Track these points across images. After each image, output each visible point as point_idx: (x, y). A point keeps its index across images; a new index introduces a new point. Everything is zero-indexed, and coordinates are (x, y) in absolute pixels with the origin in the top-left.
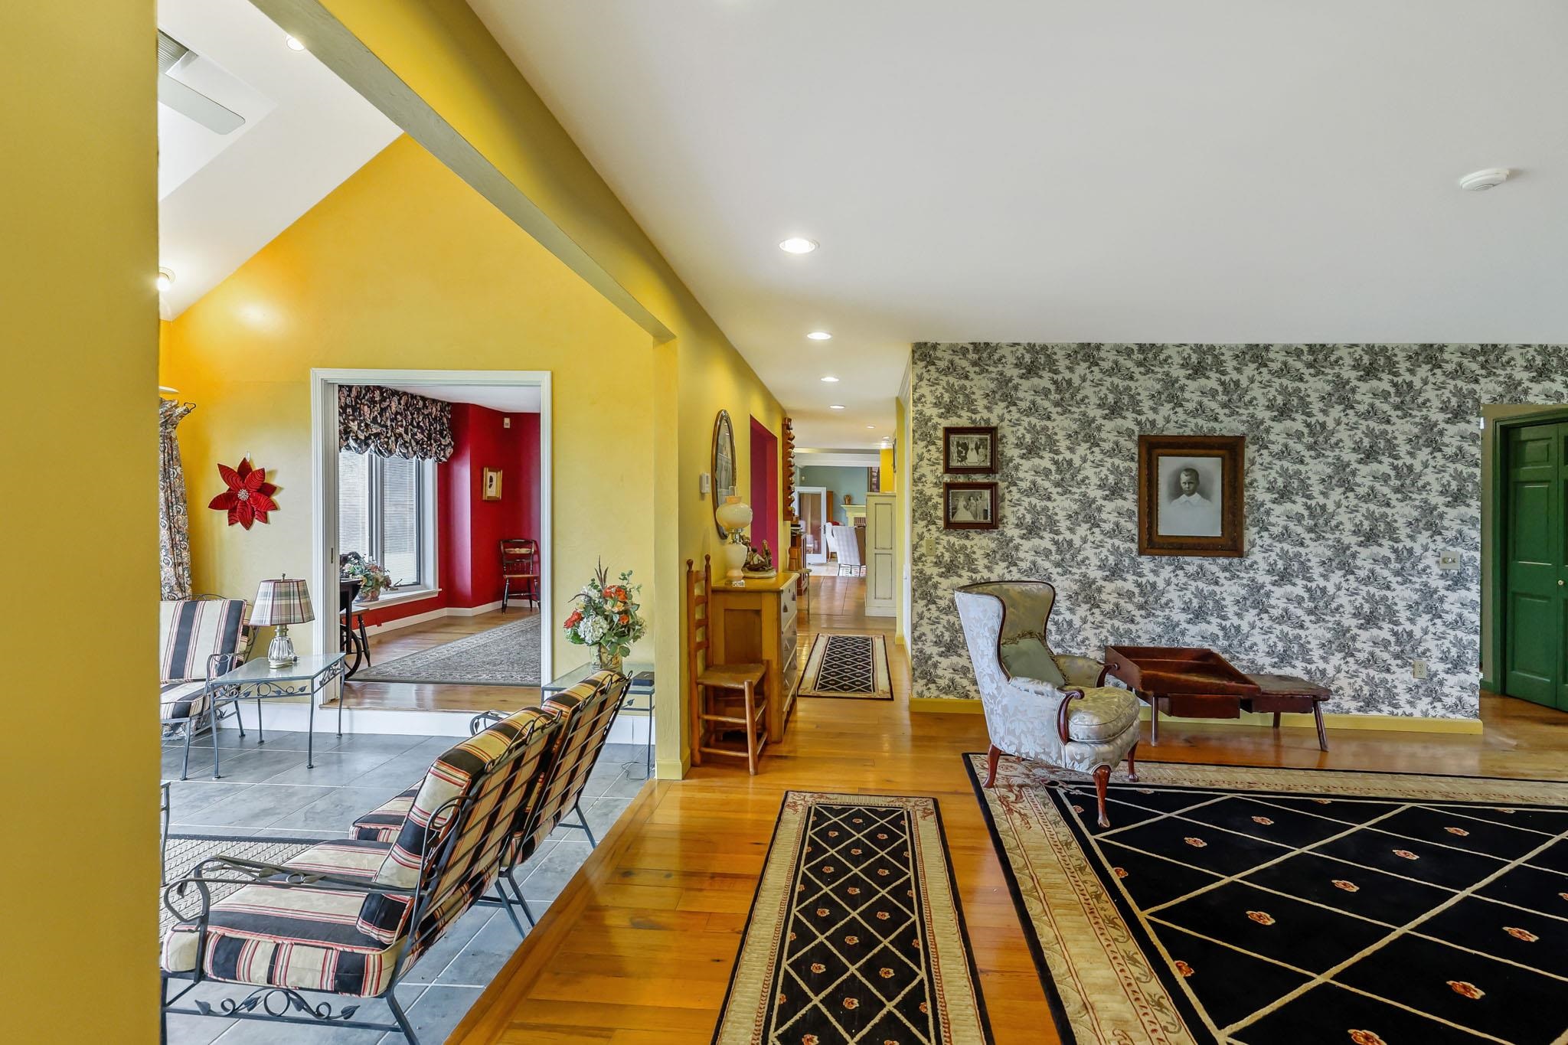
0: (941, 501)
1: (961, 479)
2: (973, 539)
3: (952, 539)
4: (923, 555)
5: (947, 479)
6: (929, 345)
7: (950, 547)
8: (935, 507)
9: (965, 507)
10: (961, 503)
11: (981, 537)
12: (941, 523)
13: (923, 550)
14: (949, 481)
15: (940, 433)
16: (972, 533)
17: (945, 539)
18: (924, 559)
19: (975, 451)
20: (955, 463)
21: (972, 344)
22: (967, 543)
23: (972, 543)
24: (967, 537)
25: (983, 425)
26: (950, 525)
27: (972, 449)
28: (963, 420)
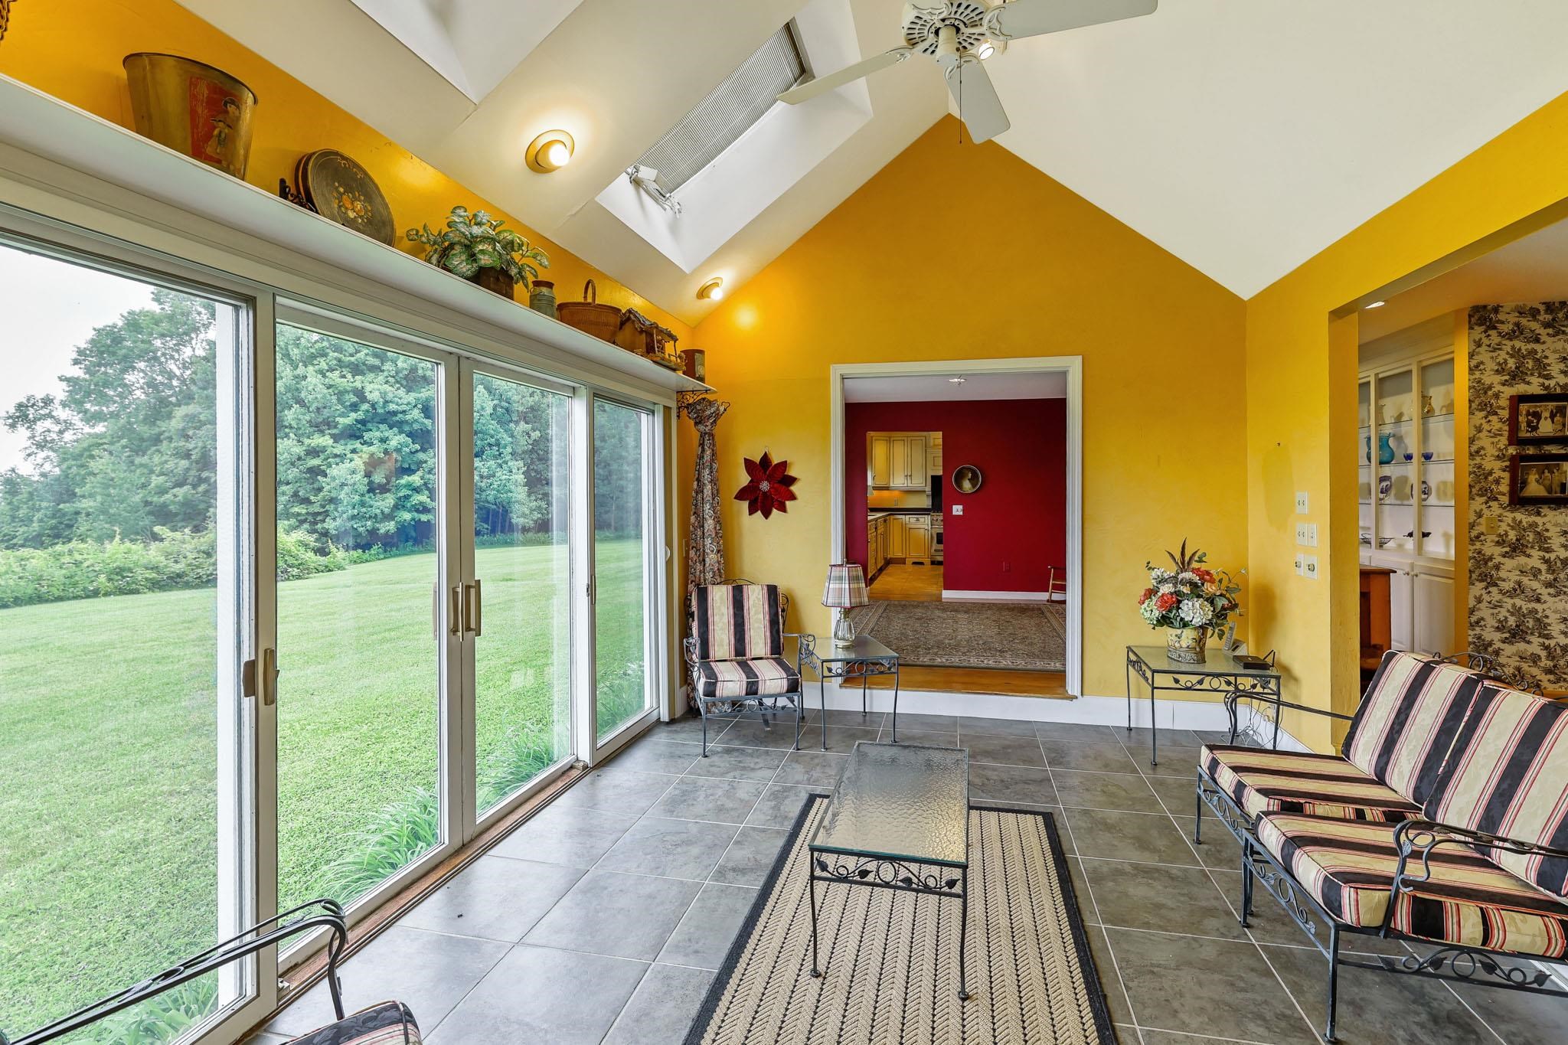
0: (1506, 475)
1: (1531, 451)
2: (1545, 516)
3: (1519, 516)
4: (1483, 534)
5: (1512, 451)
6: (1489, 308)
7: (1516, 525)
8: (1497, 482)
9: (1537, 481)
10: (1533, 477)
11: (1557, 513)
12: (1505, 500)
13: (1482, 528)
14: (1514, 453)
15: (1504, 402)
16: (1545, 510)
17: (1509, 516)
18: (1482, 538)
19: (1549, 420)
20: (1524, 434)
21: (1543, 303)
22: (1539, 520)
23: (1545, 520)
24: (1538, 514)
25: (1558, 391)
26: (1518, 500)
27: (1546, 418)
28: (1534, 386)
